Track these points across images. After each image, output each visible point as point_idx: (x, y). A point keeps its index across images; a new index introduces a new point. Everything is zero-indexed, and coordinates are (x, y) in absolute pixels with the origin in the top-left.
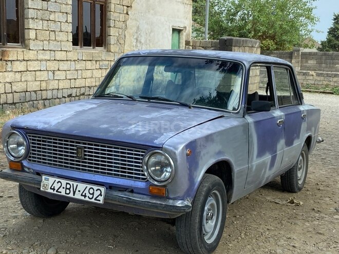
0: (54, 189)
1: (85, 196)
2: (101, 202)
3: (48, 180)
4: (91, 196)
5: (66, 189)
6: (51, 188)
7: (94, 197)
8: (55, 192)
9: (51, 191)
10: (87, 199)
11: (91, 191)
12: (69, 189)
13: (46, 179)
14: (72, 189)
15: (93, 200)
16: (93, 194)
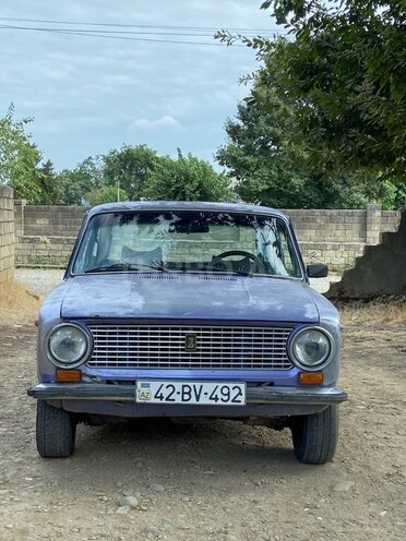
0: (161, 397)
1: (216, 399)
2: (243, 403)
3: (148, 386)
4: (225, 398)
5: (184, 393)
6: (156, 397)
7: (232, 398)
8: (164, 401)
9: (158, 401)
10: (220, 402)
11: (225, 391)
12: (189, 393)
13: (143, 386)
14: (193, 393)
15: (230, 403)
16: (228, 394)
